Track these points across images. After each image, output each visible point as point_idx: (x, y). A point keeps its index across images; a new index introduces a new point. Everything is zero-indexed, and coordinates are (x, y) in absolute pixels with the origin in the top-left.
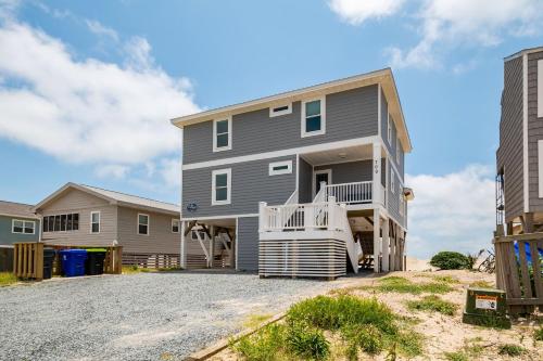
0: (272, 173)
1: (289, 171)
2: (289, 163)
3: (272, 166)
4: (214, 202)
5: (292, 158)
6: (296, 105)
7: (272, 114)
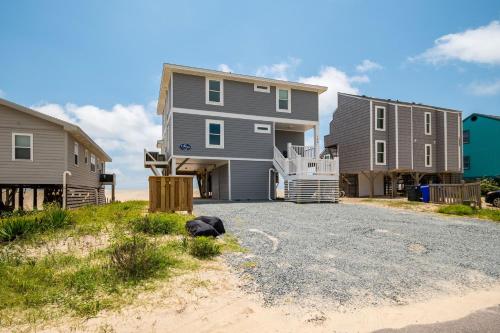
0: (256, 131)
1: (269, 131)
2: (269, 127)
3: (257, 126)
4: (208, 145)
5: (270, 123)
6: (273, 88)
7: (256, 89)
